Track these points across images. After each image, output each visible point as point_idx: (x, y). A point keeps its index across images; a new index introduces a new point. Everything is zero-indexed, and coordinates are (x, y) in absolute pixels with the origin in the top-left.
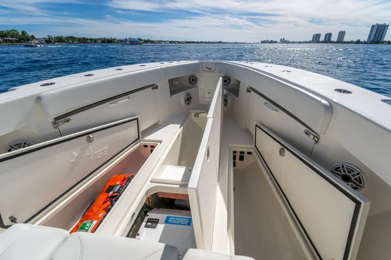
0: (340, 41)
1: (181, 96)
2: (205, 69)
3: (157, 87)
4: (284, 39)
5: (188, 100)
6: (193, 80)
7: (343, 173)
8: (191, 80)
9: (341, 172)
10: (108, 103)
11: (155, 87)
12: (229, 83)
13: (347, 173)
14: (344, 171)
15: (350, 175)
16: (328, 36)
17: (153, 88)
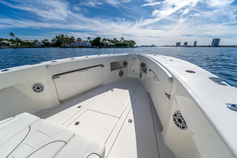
0: (195, 46)
1: (117, 72)
2: (132, 58)
3: (103, 66)
4: (153, 45)
5: (121, 74)
6: (125, 64)
7: (178, 117)
8: (124, 64)
9: (177, 117)
10: (78, 71)
11: (102, 66)
12: (145, 66)
13: (180, 118)
14: (179, 117)
15: (181, 119)
16: (186, 44)
17: (101, 67)
